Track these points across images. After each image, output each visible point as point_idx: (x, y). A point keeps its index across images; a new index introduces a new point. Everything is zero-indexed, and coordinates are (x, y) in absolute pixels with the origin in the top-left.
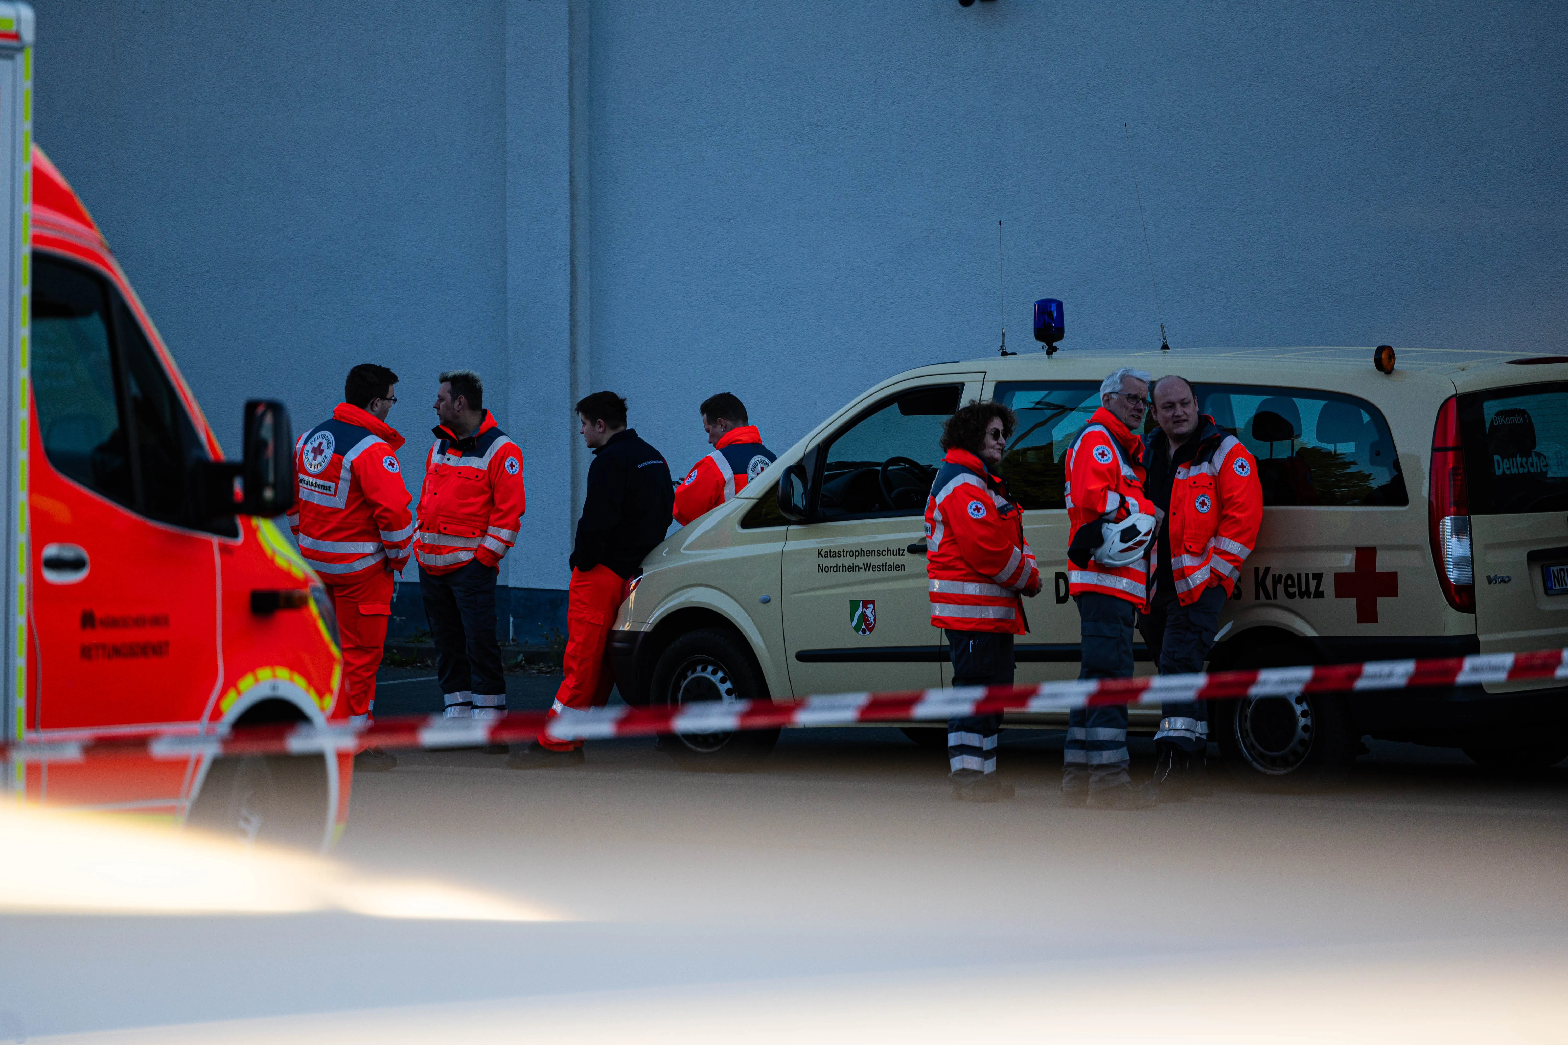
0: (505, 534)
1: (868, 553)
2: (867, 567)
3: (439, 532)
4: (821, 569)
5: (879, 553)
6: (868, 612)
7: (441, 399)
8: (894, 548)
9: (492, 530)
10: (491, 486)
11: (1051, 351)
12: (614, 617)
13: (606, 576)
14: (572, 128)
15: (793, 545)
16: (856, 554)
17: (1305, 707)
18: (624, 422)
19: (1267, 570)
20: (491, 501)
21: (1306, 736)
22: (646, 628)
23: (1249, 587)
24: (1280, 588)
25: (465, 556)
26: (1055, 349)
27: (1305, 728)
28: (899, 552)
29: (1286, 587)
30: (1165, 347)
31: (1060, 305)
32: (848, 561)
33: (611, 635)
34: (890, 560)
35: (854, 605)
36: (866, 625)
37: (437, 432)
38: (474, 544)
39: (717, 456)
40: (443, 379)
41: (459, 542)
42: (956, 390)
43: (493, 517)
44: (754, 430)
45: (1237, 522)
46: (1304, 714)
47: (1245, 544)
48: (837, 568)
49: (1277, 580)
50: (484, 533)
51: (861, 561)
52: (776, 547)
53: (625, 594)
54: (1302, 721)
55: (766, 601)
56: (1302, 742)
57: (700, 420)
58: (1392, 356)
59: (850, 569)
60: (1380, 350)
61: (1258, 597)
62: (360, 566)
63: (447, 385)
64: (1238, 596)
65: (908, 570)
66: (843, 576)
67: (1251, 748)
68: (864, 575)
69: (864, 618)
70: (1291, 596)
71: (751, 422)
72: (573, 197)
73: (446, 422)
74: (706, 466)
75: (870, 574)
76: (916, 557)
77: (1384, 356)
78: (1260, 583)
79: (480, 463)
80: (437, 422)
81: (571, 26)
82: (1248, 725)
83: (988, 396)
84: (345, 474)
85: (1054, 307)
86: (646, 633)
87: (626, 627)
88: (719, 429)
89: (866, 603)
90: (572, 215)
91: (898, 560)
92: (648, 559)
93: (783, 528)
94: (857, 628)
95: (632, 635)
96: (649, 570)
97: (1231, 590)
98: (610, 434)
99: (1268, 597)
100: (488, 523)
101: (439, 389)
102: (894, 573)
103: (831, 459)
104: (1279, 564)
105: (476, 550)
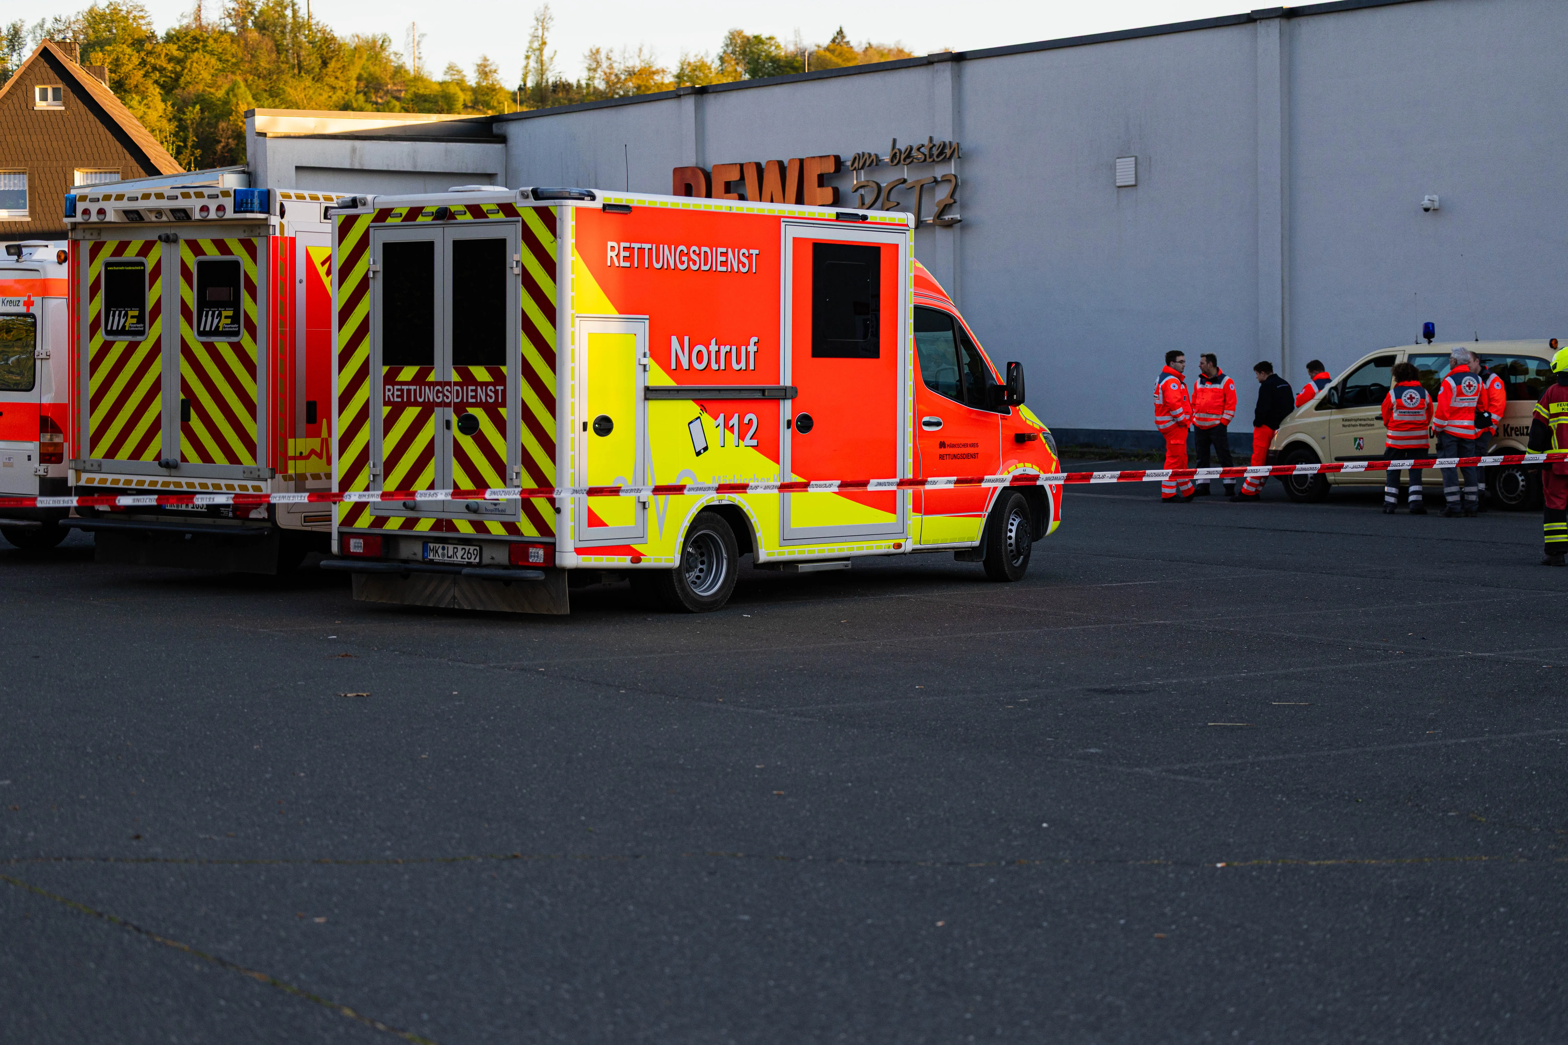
0: (1231, 412)
1: (1361, 420)
2: (1360, 425)
3: (1207, 413)
4: (1344, 426)
5: (1365, 420)
6: (1361, 442)
7: (1202, 363)
8: (1370, 418)
9: (1225, 411)
10: (1225, 395)
11: (1430, 342)
12: (1269, 444)
13: (1266, 429)
14: (1282, 261)
15: (1334, 417)
16: (1356, 420)
17: (1523, 478)
18: (1272, 371)
19: (1508, 425)
20: (1225, 401)
21: (1523, 489)
22: (1280, 448)
23: (1501, 431)
24: (1513, 432)
25: (1218, 422)
26: (1431, 341)
27: (1523, 486)
28: (1372, 419)
29: (1515, 432)
30: (1477, 340)
31: (1433, 325)
32: (1353, 423)
33: (1268, 451)
34: (1369, 422)
35: (1355, 439)
36: (1360, 447)
37: (1201, 376)
38: (1220, 417)
39: (1313, 384)
40: (1202, 356)
41: (1214, 417)
42: (1393, 358)
43: (1226, 407)
44: (1327, 374)
45: (1496, 406)
46: (1522, 480)
47: (1499, 415)
48: (1349, 426)
49: (1512, 429)
50: (1223, 413)
51: (1358, 423)
52: (1327, 418)
53: (1273, 436)
54: (1522, 483)
55: (1324, 438)
56: (1522, 491)
57: (1307, 370)
58: (1556, 342)
59: (1354, 426)
60: (1552, 340)
61: (1505, 436)
62: (1168, 425)
63: (1205, 358)
64: (1497, 435)
65: (1376, 426)
66: (1352, 428)
67: (1502, 493)
68: (1359, 428)
69: (1359, 444)
70: (1517, 435)
71: (1326, 370)
72: (1283, 287)
73: (1204, 372)
74: (1308, 387)
75: (1362, 428)
76: (1379, 421)
77: (1553, 342)
78: (1505, 430)
79: (1220, 386)
80: (1200, 372)
81: (1282, 223)
82: (1501, 485)
83: (1405, 360)
84: (1160, 391)
85: (1431, 326)
86: (1280, 451)
87: (1274, 448)
88: (1314, 374)
89: (1360, 439)
90: (1283, 294)
91: (1372, 422)
92: (1282, 422)
93: (1330, 411)
94: (1357, 448)
95: (1275, 451)
96: (1282, 427)
97: (1494, 433)
98: (1267, 376)
99: (1508, 435)
100: (1224, 409)
101: (1200, 359)
102: (1370, 427)
103: (1349, 384)
104: (1514, 423)
105: (1220, 420)
